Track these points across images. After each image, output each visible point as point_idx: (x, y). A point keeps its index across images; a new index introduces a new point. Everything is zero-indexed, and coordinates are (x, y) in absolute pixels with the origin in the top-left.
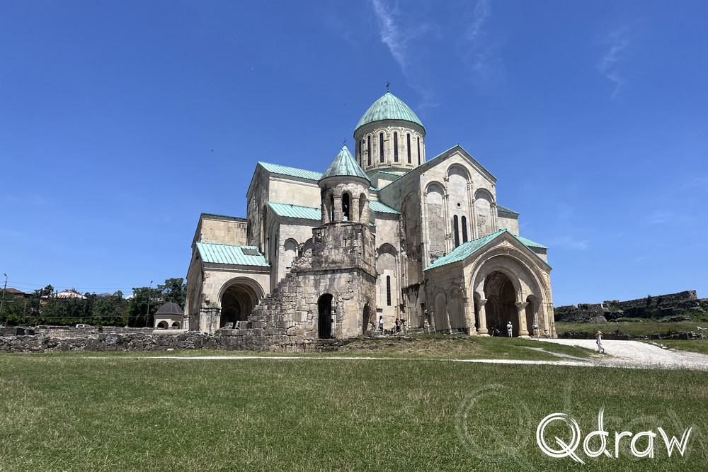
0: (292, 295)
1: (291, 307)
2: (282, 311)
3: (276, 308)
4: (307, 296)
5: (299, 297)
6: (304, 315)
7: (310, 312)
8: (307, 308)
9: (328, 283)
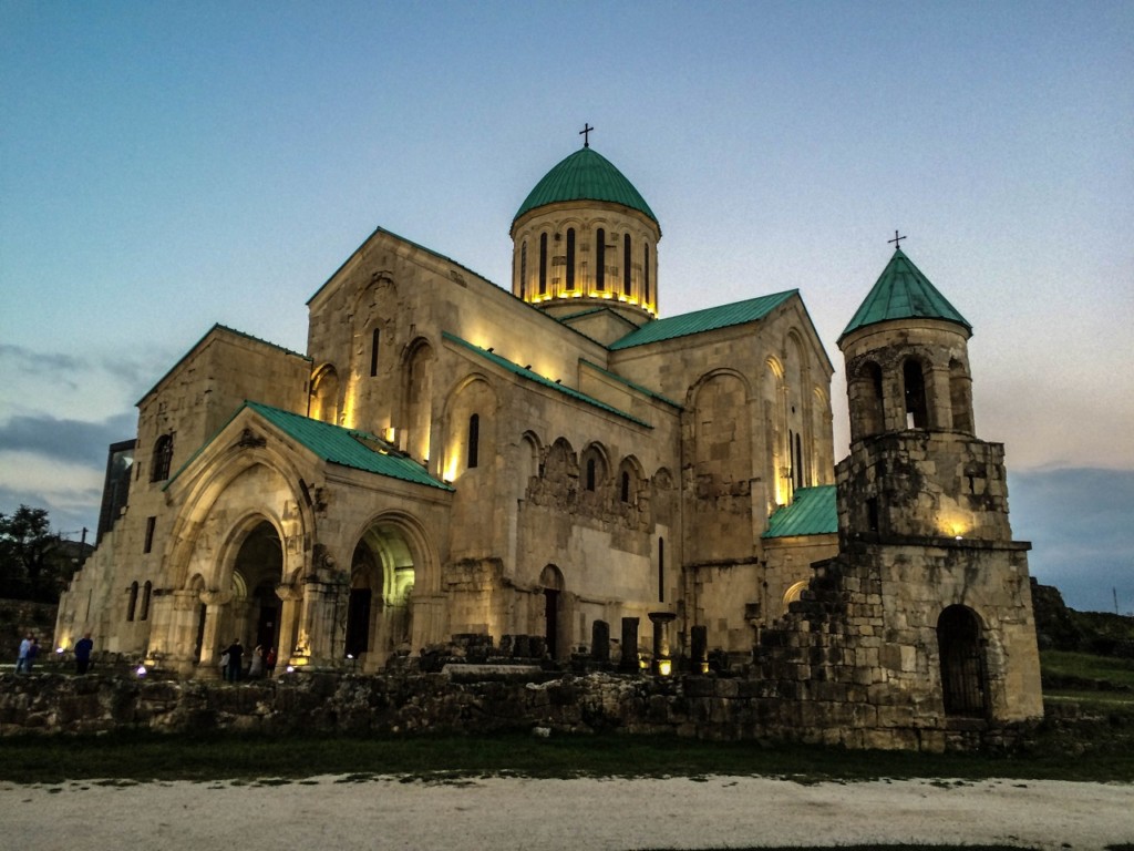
0: (870, 601)
1: (870, 630)
2: (847, 638)
3: (833, 630)
4: (910, 607)
5: (889, 605)
6: (909, 656)
7: (920, 646)
8: (911, 635)
9: (961, 580)
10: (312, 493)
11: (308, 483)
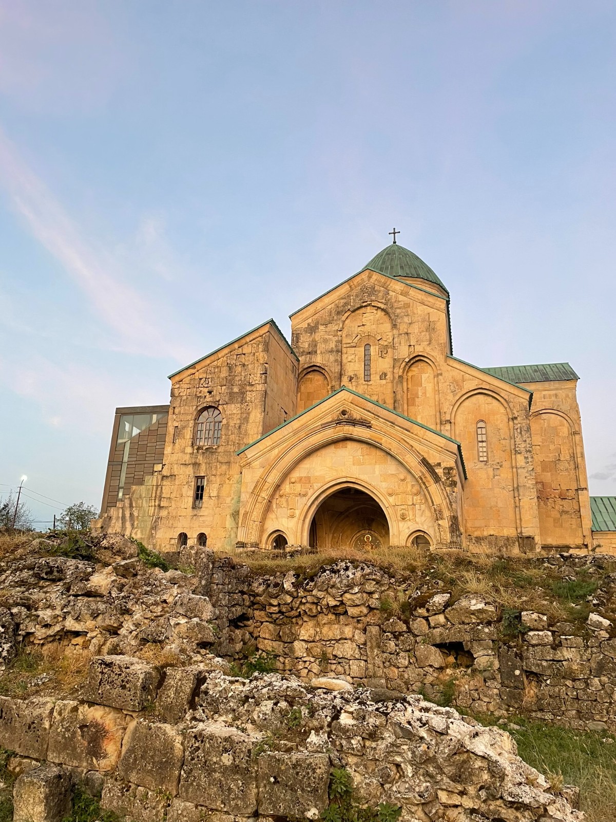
10: (439, 471)
11: (432, 462)
